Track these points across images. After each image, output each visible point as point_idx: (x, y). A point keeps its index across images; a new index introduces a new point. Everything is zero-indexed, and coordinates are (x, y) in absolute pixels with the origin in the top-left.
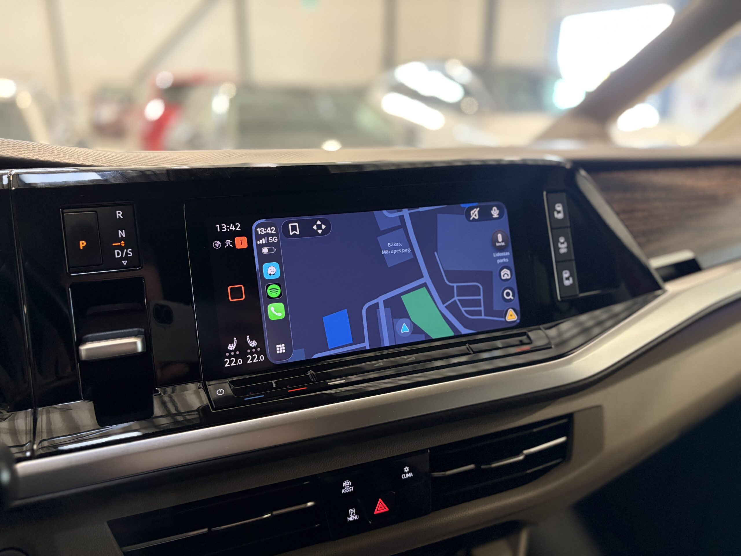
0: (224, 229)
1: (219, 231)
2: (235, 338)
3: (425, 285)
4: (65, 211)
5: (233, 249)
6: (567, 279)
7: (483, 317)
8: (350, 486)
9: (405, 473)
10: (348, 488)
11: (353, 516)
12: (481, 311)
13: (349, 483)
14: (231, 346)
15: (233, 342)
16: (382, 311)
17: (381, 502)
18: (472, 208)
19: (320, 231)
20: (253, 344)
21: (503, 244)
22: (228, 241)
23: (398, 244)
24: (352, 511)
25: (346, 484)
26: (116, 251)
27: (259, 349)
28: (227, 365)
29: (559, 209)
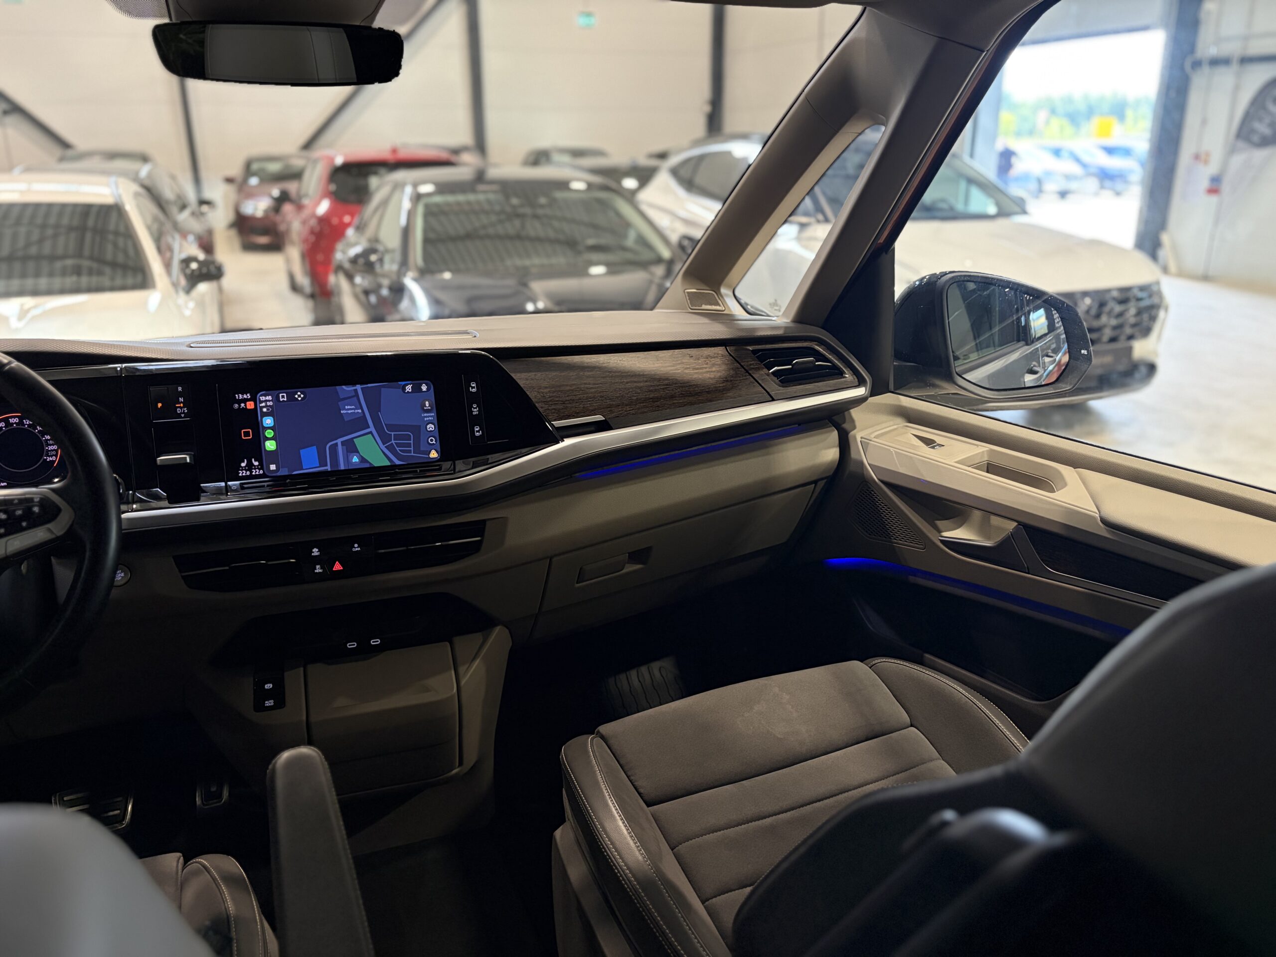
0: (241, 397)
1: (237, 398)
2: (245, 460)
3: (371, 433)
4: (151, 387)
5: (245, 409)
6: (478, 431)
7: (412, 454)
8: (318, 552)
9: (355, 548)
10: (316, 552)
11: (318, 569)
12: (411, 450)
14: (243, 464)
15: (244, 462)
16: (340, 447)
17: (338, 563)
18: (407, 385)
19: (300, 399)
20: (256, 463)
21: (430, 408)
22: (242, 404)
23: (352, 407)
24: (318, 567)
25: (315, 550)
26: (178, 409)
27: (259, 467)
28: (240, 475)
29: (473, 385)
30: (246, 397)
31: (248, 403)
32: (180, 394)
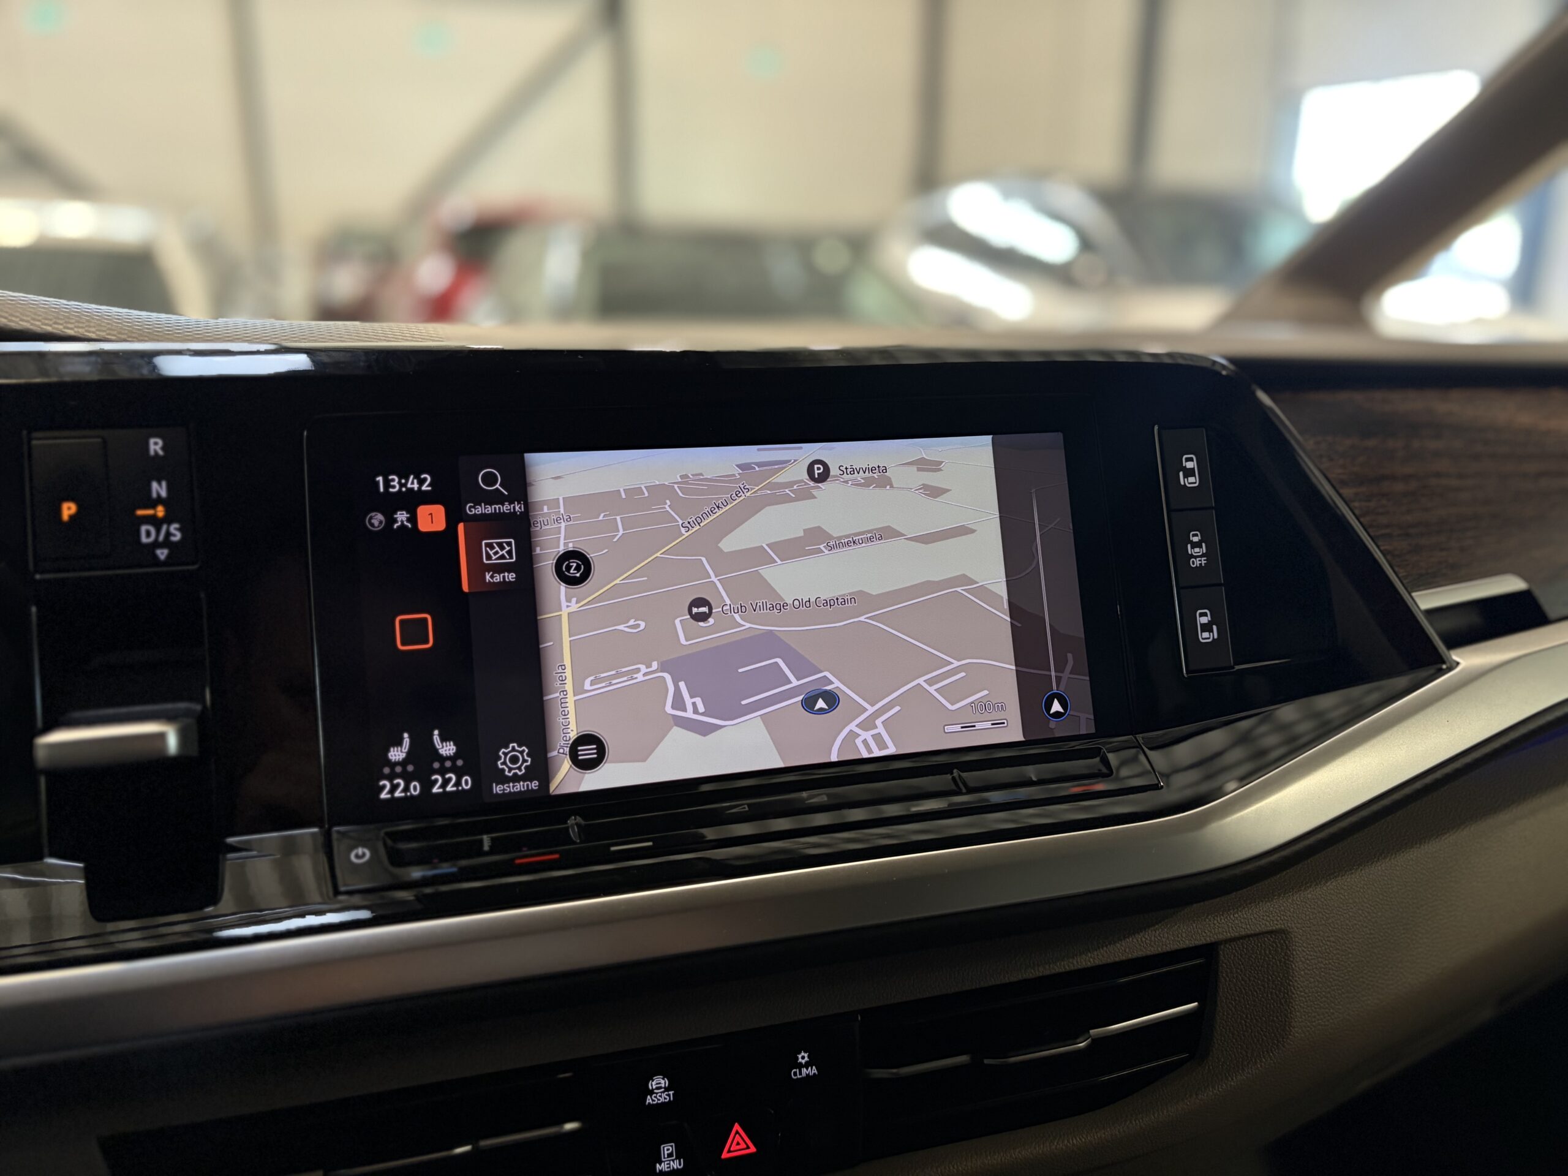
0: (394, 487)
1: (382, 490)
2: (406, 735)
4: (35, 435)
5: (412, 532)
6: (1207, 628)
8: (667, 1089)
9: (800, 1066)
10: (661, 1092)
11: (668, 1160)
13: (663, 1082)
14: (396, 753)
15: (399, 743)
17: (739, 1130)
20: (448, 749)
22: (400, 514)
24: (667, 1149)
25: (657, 1084)
26: (144, 529)
27: (460, 763)
28: (384, 795)
29: (1189, 465)
30: (416, 486)
31: (423, 511)
32: (157, 468)
